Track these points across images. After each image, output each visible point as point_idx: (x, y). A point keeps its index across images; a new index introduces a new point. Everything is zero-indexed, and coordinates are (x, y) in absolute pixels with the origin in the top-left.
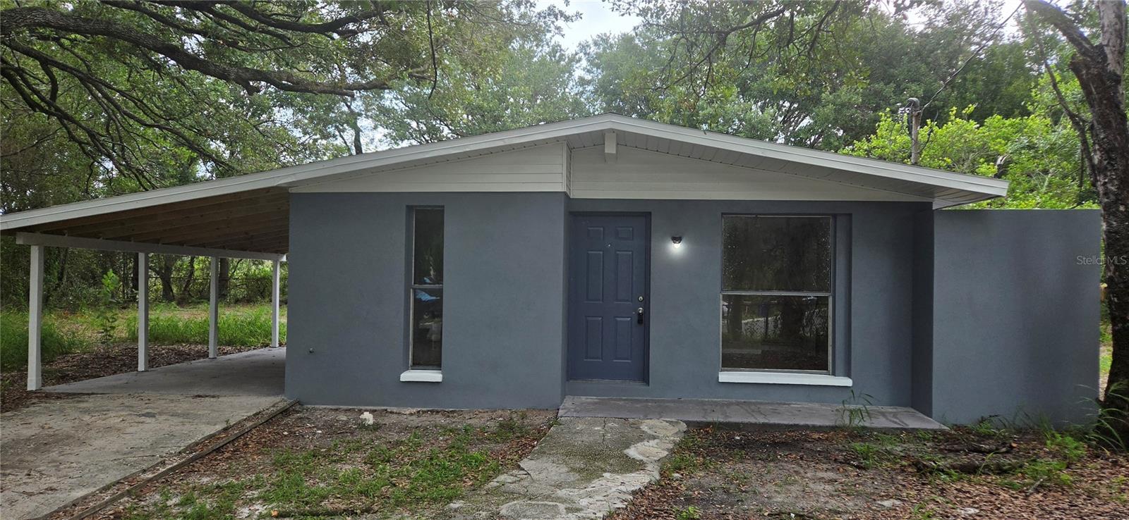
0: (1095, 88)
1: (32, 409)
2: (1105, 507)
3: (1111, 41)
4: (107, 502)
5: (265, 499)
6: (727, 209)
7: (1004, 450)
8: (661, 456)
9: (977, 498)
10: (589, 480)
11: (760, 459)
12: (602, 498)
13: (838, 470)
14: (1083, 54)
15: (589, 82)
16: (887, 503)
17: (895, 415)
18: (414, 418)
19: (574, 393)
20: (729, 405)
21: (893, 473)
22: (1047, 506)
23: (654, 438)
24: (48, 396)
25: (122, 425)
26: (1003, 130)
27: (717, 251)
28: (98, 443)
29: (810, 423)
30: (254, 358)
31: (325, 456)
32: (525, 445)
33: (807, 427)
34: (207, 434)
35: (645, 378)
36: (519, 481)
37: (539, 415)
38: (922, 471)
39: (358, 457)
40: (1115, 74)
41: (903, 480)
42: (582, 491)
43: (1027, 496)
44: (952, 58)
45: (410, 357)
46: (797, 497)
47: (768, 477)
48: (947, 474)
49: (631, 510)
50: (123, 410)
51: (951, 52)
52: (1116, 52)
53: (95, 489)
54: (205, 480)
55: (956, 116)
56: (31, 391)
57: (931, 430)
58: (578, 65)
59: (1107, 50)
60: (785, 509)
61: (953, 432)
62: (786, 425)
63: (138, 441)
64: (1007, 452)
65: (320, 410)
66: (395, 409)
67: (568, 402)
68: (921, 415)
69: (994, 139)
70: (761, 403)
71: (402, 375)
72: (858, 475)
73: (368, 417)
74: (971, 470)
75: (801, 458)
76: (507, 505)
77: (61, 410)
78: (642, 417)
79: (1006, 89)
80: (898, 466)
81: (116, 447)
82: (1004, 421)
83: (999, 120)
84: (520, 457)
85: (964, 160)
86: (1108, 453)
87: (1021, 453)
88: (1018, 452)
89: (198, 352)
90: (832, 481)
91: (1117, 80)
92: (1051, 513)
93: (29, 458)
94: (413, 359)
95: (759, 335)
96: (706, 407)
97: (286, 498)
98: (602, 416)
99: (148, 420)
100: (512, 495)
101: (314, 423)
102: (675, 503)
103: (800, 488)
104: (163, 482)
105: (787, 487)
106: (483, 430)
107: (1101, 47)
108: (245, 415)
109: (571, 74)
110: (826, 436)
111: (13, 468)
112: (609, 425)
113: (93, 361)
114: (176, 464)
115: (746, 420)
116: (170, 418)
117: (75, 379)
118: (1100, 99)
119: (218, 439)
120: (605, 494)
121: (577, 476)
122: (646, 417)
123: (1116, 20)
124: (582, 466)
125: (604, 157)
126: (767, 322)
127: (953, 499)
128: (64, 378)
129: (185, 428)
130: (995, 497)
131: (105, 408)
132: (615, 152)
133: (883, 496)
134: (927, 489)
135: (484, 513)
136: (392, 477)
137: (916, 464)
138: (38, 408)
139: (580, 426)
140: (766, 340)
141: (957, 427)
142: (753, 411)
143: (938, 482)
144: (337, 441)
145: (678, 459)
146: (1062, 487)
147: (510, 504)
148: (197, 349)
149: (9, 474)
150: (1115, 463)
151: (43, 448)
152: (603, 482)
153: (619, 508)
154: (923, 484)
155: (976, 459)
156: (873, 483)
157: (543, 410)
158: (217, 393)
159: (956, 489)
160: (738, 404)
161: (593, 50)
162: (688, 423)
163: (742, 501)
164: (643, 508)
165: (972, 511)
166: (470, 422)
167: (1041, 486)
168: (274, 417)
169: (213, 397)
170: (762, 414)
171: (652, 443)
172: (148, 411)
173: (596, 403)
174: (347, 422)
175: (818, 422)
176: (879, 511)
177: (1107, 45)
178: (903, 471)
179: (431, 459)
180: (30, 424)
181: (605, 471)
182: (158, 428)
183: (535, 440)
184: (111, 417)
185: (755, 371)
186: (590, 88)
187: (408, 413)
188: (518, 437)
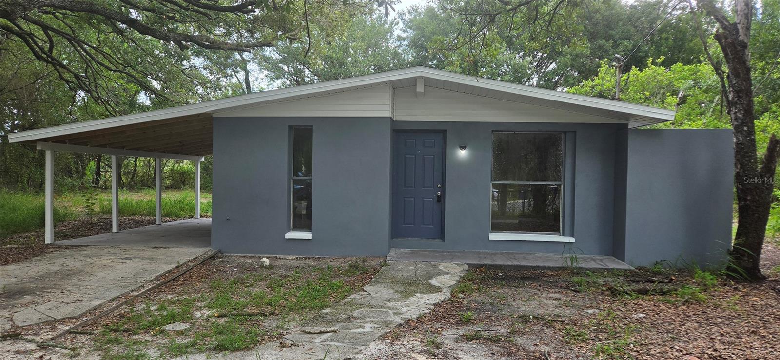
0: (730, 51)
1: (52, 254)
2: (724, 313)
3: (742, 21)
4: (114, 308)
5: (209, 308)
6: (495, 129)
7: (667, 281)
8: (452, 284)
9: (646, 308)
10: (407, 298)
11: (514, 286)
12: (415, 308)
13: (562, 292)
14: (724, 29)
15: (404, 39)
16: (590, 311)
17: (601, 260)
18: (294, 261)
19: (396, 247)
20: (495, 254)
21: (596, 294)
22: (688, 313)
23: (447, 273)
24: (60, 247)
25: (112, 264)
26: (684, 73)
27: (489, 156)
28: (101, 274)
29: (546, 265)
30: (186, 225)
31: (241, 284)
32: (366, 278)
33: (544, 268)
34: (167, 269)
35: (442, 237)
36: (364, 298)
37: (374, 260)
38: (614, 293)
39: (263, 284)
40: (743, 42)
41: (602, 298)
42: (403, 304)
43: (677, 307)
44: (652, 22)
45: (291, 223)
46: (535, 308)
47: (518, 297)
48: (629, 295)
49: (433, 314)
50: (111, 256)
51: (652, 19)
52: (745, 28)
53: (106, 301)
54: (170, 297)
55: (653, 64)
56: (48, 244)
57: (624, 269)
58: (396, 27)
59: (739, 27)
60: (527, 313)
61: (637, 271)
62: (531, 266)
63: (125, 274)
64: (669, 282)
65: (234, 256)
66: (282, 256)
67: (392, 252)
68: (619, 261)
69: (676, 80)
70: (516, 253)
71: (286, 234)
72: (574, 296)
73: (266, 261)
74: (644, 292)
75: (540, 286)
76: (357, 311)
77: (72, 256)
78: (440, 261)
79: (688, 44)
80: (600, 290)
81: (112, 277)
82: (670, 264)
83: (680, 66)
84: (364, 285)
85: (657, 94)
86: (733, 283)
87: (678, 283)
88: (676, 282)
89: (148, 220)
90: (556, 299)
91: (744, 46)
92: (690, 316)
93: (60, 283)
94: (293, 224)
95: (517, 212)
96: (480, 256)
97: (221, 306)
98: (414, 260)
99: (128, 261)
100: (359, 306)
101: (231, 264)
102: (460, 311)
103: (538, 303)
104: (145, 297)
105: (530, 302)
106: (339, 269)
107: (735, 25)
108: (188, 259)
109: (392, 33)
110: (556, 273)
111: (52, 288)
112: (419, 266)
113: (82, 226)
114: (150, 287)
115: (506, 263)
116: (141, 260)
117: (73, 237)
118: (733, 58)
119: (174, 273)
120: (417, 305)
121: (400, 295)
122: (442, 261)
123: (745, 7)
124: (403, 290)
125: (416, 94)
126: (524, 203)
127: (631, 309)
128: (65, 237)
129: (152, 266)
130: (657, 308)
131: (99, 254)
132: (423, 91)
133: (588, 307)
134: (615, 304)
135: (344, 315)
136: (285, 295)
137: (610, 289)
138: (56, 254)
139: (401, 267)
140: (523, 215)
141: (640, 268)
142: (511, 258)
143: (623, 299)
144: (248, 275)
145: (463, 286)
146: (699, 302)
147: (359, 310)
148: (147, 219)
149: (50, 292)
150: (736, 289)
151: (66, 277)
152: (416, 298)
153: (426, 313)
154: (614, 300)
155: (648, 286)
156: (583, 300)
157: (377, 257)
158: (168, 246)
159: (634, 303)
160: (501, 253)
161: (407, 17)
162: (469, 265)
163: (501, 310)
164: (440, 313)
165: (641, 315)
166: (330, 264)
167: (686, 301)
168: (206, 260)
169: (165, 248)
170: (516, 259)
171: (446, 276)
172: (127, 256)
173: (410, 253)
174: (252, 264)
175: (551, 265)
176: (585, 316)
177: (739, 23)
178: (602, 293)
179: (308, 285)
180: (54, 263)
181: (417, 293)
182: (135, 266)
183: (373, 274)
184: (104, 259)
185: (512, 233)
186: (405, 43)
187: (290, 258)
188: (361, 273)
